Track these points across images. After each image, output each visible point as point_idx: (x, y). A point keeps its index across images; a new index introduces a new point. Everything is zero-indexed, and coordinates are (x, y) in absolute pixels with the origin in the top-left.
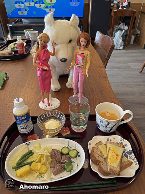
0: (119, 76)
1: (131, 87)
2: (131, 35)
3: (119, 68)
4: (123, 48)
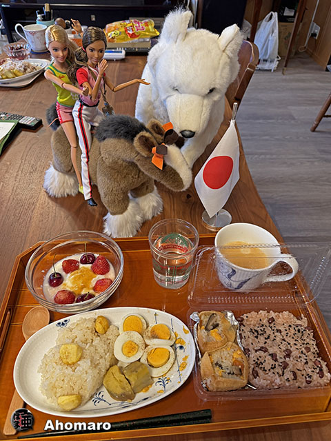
0: (267, 137)
1: (292, 164)
3: (266, 118)
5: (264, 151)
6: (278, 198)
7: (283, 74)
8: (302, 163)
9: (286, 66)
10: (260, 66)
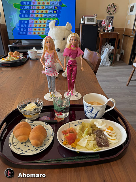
1: (119, 97)
4: (110, 64)
5: (108, 92)
7: (113, 66)
8: (123, 97)
9: (113, 64)
10: (104, 65)
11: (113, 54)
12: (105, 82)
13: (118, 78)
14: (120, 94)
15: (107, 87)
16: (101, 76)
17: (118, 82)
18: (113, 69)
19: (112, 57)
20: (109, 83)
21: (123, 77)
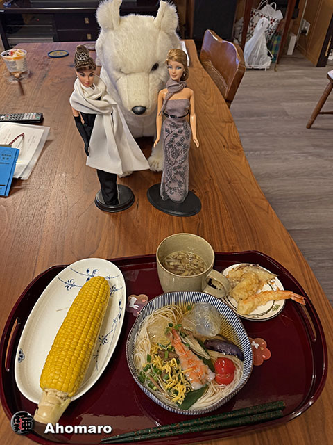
0: (261, 134)
1: (286, 159)
2: (289, 33)
3: (259, 114)
4: (269, 65)
5: (259, 147)
6: (274, 193)
7: (275, 71)
8: (296, 158)
9: (278, 63)
10: (253, 66)
11: (280, 35)
12: (255, 118)
13: (287, 106)
14: (288, 152)
15: (259, 132)
16: (246, 100)
17: (286, 118)
18: (277, 77)
19: (275, 42)
20: (265, 119)
21: (300, 104)
